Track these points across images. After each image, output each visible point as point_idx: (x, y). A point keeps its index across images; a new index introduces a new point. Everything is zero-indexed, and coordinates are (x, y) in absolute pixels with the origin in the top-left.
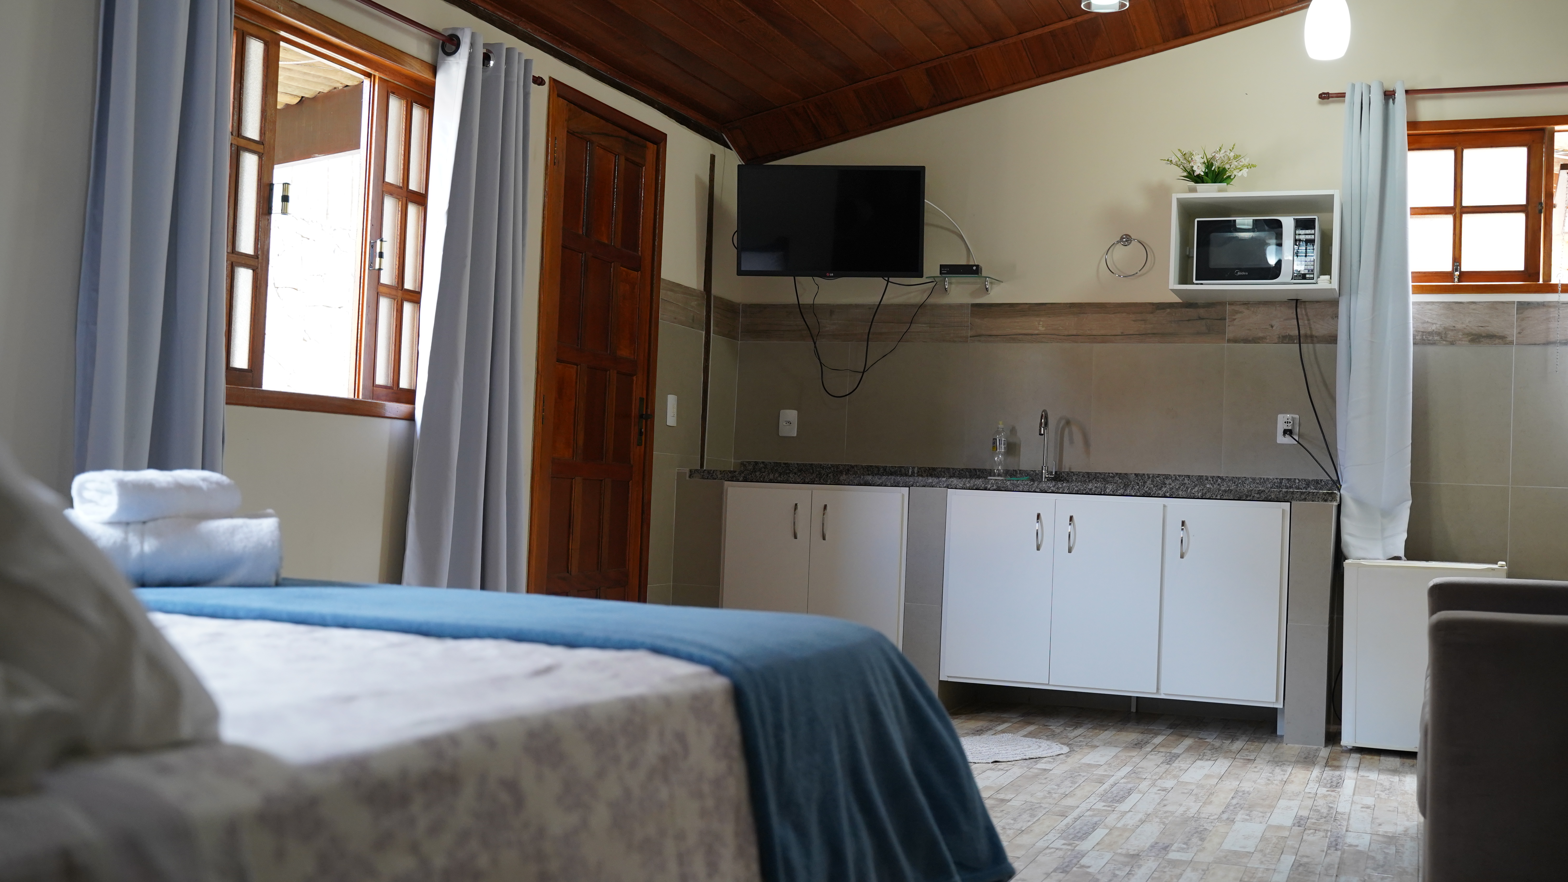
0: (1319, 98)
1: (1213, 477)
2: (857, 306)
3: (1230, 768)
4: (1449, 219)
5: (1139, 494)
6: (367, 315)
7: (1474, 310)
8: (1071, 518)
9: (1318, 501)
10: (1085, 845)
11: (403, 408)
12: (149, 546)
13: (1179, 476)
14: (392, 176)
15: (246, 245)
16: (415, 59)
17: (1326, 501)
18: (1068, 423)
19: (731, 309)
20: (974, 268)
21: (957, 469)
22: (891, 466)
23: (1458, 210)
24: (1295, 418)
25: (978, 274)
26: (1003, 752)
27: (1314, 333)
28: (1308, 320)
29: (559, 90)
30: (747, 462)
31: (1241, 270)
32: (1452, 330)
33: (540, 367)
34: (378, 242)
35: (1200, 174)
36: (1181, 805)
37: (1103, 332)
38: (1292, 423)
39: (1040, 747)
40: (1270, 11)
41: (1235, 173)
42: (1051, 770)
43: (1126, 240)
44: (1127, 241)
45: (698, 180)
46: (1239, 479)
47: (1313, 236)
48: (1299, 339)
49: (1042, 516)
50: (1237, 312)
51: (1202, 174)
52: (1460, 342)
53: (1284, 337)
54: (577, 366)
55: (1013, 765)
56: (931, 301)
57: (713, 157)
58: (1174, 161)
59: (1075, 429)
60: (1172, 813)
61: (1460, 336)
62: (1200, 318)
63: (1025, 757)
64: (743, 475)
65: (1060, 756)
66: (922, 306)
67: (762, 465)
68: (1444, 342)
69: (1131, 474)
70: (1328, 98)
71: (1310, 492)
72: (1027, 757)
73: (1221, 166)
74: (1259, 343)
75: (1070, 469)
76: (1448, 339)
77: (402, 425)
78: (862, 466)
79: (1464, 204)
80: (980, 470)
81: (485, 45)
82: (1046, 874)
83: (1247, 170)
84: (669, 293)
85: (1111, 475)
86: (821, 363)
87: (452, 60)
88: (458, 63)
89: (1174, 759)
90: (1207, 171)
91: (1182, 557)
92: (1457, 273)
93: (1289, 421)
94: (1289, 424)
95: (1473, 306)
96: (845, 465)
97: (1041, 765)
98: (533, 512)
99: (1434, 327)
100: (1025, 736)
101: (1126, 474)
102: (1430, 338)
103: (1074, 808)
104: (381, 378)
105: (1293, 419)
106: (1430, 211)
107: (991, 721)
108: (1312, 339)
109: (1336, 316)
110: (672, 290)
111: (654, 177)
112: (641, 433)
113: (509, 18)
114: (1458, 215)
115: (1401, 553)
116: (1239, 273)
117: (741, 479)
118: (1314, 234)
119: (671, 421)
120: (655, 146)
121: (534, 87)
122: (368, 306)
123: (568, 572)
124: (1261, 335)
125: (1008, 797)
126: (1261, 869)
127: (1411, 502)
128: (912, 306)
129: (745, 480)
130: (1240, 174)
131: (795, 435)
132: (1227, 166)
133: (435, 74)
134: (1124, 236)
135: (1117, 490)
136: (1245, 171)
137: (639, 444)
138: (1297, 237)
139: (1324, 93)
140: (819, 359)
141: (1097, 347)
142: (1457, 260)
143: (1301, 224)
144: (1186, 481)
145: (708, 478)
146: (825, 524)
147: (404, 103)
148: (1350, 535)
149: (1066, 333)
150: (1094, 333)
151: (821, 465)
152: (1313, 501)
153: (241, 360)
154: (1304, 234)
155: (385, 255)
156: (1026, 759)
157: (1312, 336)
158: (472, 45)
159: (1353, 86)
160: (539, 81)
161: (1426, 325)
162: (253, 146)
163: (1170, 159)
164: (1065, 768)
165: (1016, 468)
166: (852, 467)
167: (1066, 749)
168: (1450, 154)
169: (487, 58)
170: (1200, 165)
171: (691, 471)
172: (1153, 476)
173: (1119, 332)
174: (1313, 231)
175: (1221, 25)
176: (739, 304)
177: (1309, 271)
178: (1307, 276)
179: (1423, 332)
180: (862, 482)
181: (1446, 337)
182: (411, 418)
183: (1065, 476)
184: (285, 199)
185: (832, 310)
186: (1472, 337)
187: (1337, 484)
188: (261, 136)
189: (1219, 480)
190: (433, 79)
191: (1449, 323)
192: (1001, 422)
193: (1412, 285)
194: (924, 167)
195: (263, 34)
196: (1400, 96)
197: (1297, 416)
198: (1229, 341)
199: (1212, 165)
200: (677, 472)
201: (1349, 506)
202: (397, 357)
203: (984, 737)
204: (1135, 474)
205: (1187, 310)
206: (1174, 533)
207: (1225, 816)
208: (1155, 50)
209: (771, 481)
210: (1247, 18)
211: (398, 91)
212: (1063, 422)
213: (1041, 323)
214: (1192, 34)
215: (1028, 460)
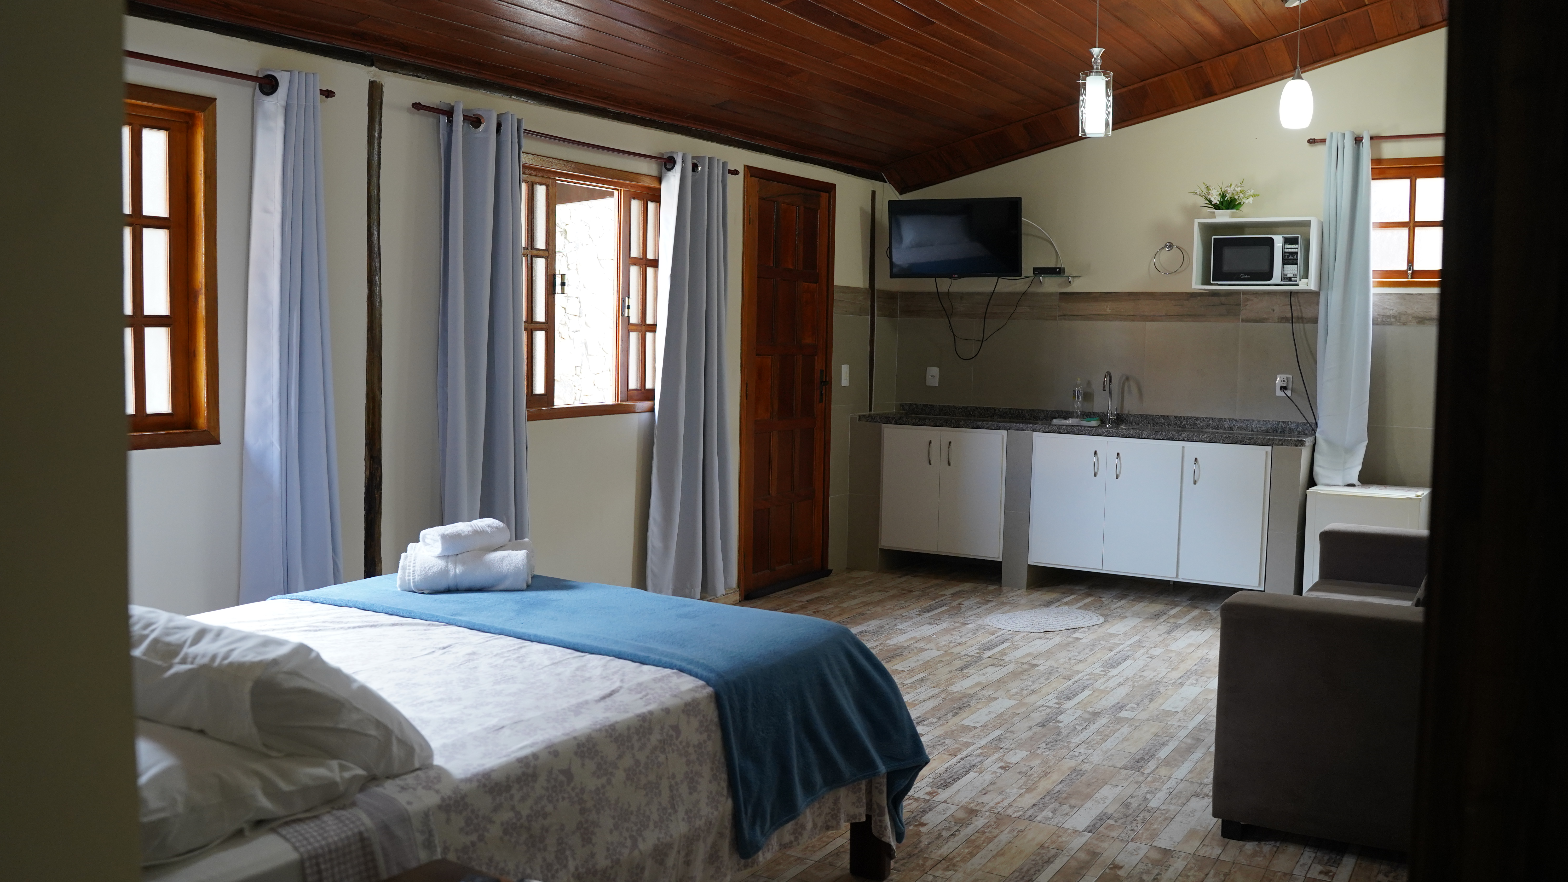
0: (1308, 142)
1: (1230, 420)
2: (979, 294)
3: (1211, 638)
4: (1405, 232)
5: (1165, 439)
6: (621, 345)
7: (1421, 299)
8: (1118, 454)
9: (1291, 446)
10: (1069, 704)
11: (646, 404)
12: (459, 570)
13: (1206, 418)
14: (635, 253)
15: (540, 315)
16: (646, 176)
17: (1296, 446)
18: (1127, 379)
19: (891, 296)
20: (1058, 270)
21: (1049, 411)
22: (1004, 408)
23: (1412, 224)
24: (1289, 378)
25: (1060, 274)
26: (1055, 623)
27: (1304, 316)
28: (1300, 306)
29: (751, 171)
30: (905, 404)
31: (1245, 274)
32: (1404, 314)
33: (743, 363)
34: (627, 299)
35: (1216, 203)
36: (1155, 671)
37: (1152, 314)
38: (1286, 381)
39: (1084, 618)
40: (1273, 76)
41: (1244, 200)
42: (1081, 639)
43: (1171, 246)
44: (1169, 247)
45: (862, 211)
46: (1248, 421)
47: (1297, 250)
48: (1292, 320)
49: (1098, 452)
50: (1248, 300)
51: (1218, 203)
52: (1410, 323)
53: (1282, 318)
54: (772, 356)
55: (1057, 634)
56: (1031, 290)
57: (874, 193)
58: (1198, 193)
59: (1132, 383)
60: (1145, 677)
61: (1410, 319)
62: (1222, 304)
63: (1068, 628)
64: (894, 420)
65: (1095, 627)
66: (1024, 294)
67: (915, 406)
68: (1399, 323)
69: (1172, 416)
70: (1314, 143)
71: (1285, 440)
72: (1070, 628)
73: (1232, 196)
74: (1264, 322)
75: (1129, 412)
76: (1401, 321)
77: (646, 416)
78: (983, 408)
79: (1417, 220)
80: (1065, 412)
81: (693, 158)
82: (1029, 727)
83: (1252, 198)
84: (841, 294)
85: (1157, 417)
86: (954, 335)
87: (671, 173)
88: (674, 176)
89: (1176, 628)
90: (1222, 200)
91: (1195, 483)
92: (1410, 272)
93: (1284, 380)
94: (1284, 383)
95: (1420, 297)
96: (972, 407)
97: (1077, 635)
98: (742, 459)
99: (1391, 312)
100: (1079, 608)
101: (1168, 416)
102: (1389, 320)
103: (1078, 672)
104: (633, 384)
105: (1288, 379)
106: (1391, 225)
107: (1064, 593)
108: (1301, 319)
109: (1318, 304)
110: (842, 292)
111: (827, 215)
112: (822, 394)
113: (713, 130)
114: (1412, 228)
115: (1355, 480)
116: (1244, 277)
117: (893, 422)
118: (1298, 248)
119: (845, 382)
120: (828, 194)
121: (730, 177)
122: (622, 340)
123: (769, 495)
124: (1265, 316)
125: (1038, 663)
126: (1175, 726)
127: (1367, 442)
128: (1017, 293)
129: (896, 423)
130: (1247, 202)
131: (937, 385)
132: (1236, 197)
133: (660, 183)
134: (1168, 244)
135: (1150, 435)
136: (1251, 199)
137: (821, 401)
138: (1286, 250)
139: (1311, 139)
140: (953, 332)
141: (1149, 324)
142: (1410, 261)
143: (1287, 241)
144: (1211, 422)
145: (871, 422)
146: (950, 455)
147: (642, 202)
148: (1320, 466)
149: (1126, 314)
150: (1146, 314)
151: (955, 406)
152: (1287, 446)
153: (539, 388)
154: (1291, 248)
155: (631, 307)
156: (1069, 629)
157: (1302, 318)
158: (683, 162)
159: (1332, 134)
160: (735, 172)
161: (1385, 311)
162: (541, 253)
163: (1195, 191)
164: (1093, 636)
165: (1091, 411)
166: (977, 408)
167: (1102, 620)
168: (1406, 182)
169: (695, 167)
170: (1216, 196)
171: (859, 416)
172: (1187, 418)
173: (1164, 314)
174: (1297, 246)
175: (1237, 88)
176: (897, 292)
177: (1293, 275)
178: (1293, 279)
179: (1383, 316)
180: (975, 426)
181: (1400, 320)
182: (652, 410)
183: (1125, 417)
184: (563, 284)
185: (962, 296)
186: (1419, 319)
187: (1313, 428)
188: (546, 246)
189: (1234, 422)
190: (659, 187)
191: (1402, 309)
192: (1079, 379)
193: (1373, 281)
194: (1020, 199)
195: (544, 181)
196: (1366, 141)
197: (1291, 376)
198: (1243, 321)
199: (1226, 196)
200: (851, 418)
201: (1321, 445)
202: (643, 369)
203: (1052, 608)
204: (1175, 416)
205: (1213, 298)
206: (1190, 466)
207: (1180, 681)
208: (1190, 106)
209: (913, 424)
210: (1256, 82)
211: (637, 197)
212: (1124, 378)
213: (1108, 306)
214: (1216, 94)
215: (1100, 404)
